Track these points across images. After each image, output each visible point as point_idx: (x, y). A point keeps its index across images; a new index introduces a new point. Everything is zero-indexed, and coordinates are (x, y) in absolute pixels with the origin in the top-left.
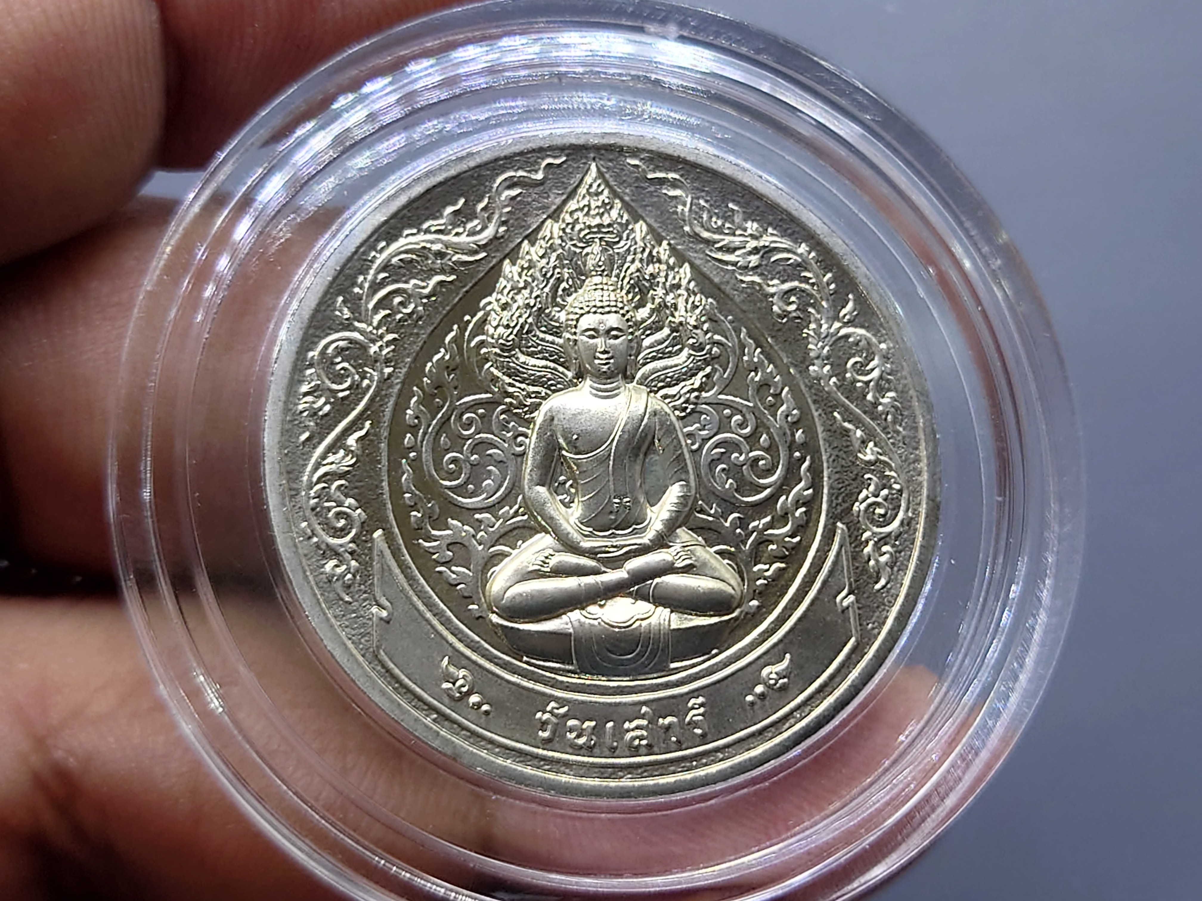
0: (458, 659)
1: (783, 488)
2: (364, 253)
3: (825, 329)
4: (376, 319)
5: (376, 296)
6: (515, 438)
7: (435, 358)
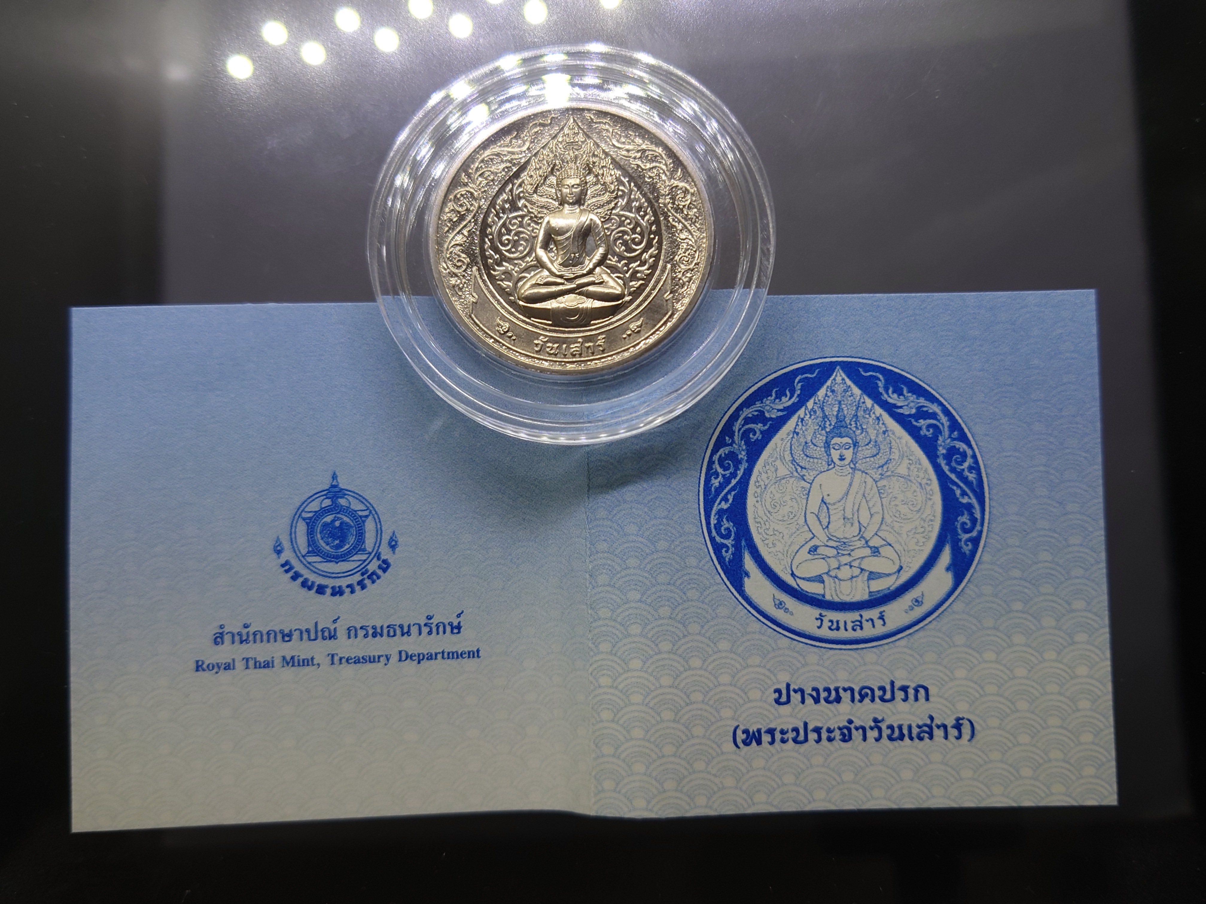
1: (645, 250)
2: (473, 156)
3: (667, 183)
4: (478, 182)
5: (479, 173)
6: (533, 230)
7: (501, 198)
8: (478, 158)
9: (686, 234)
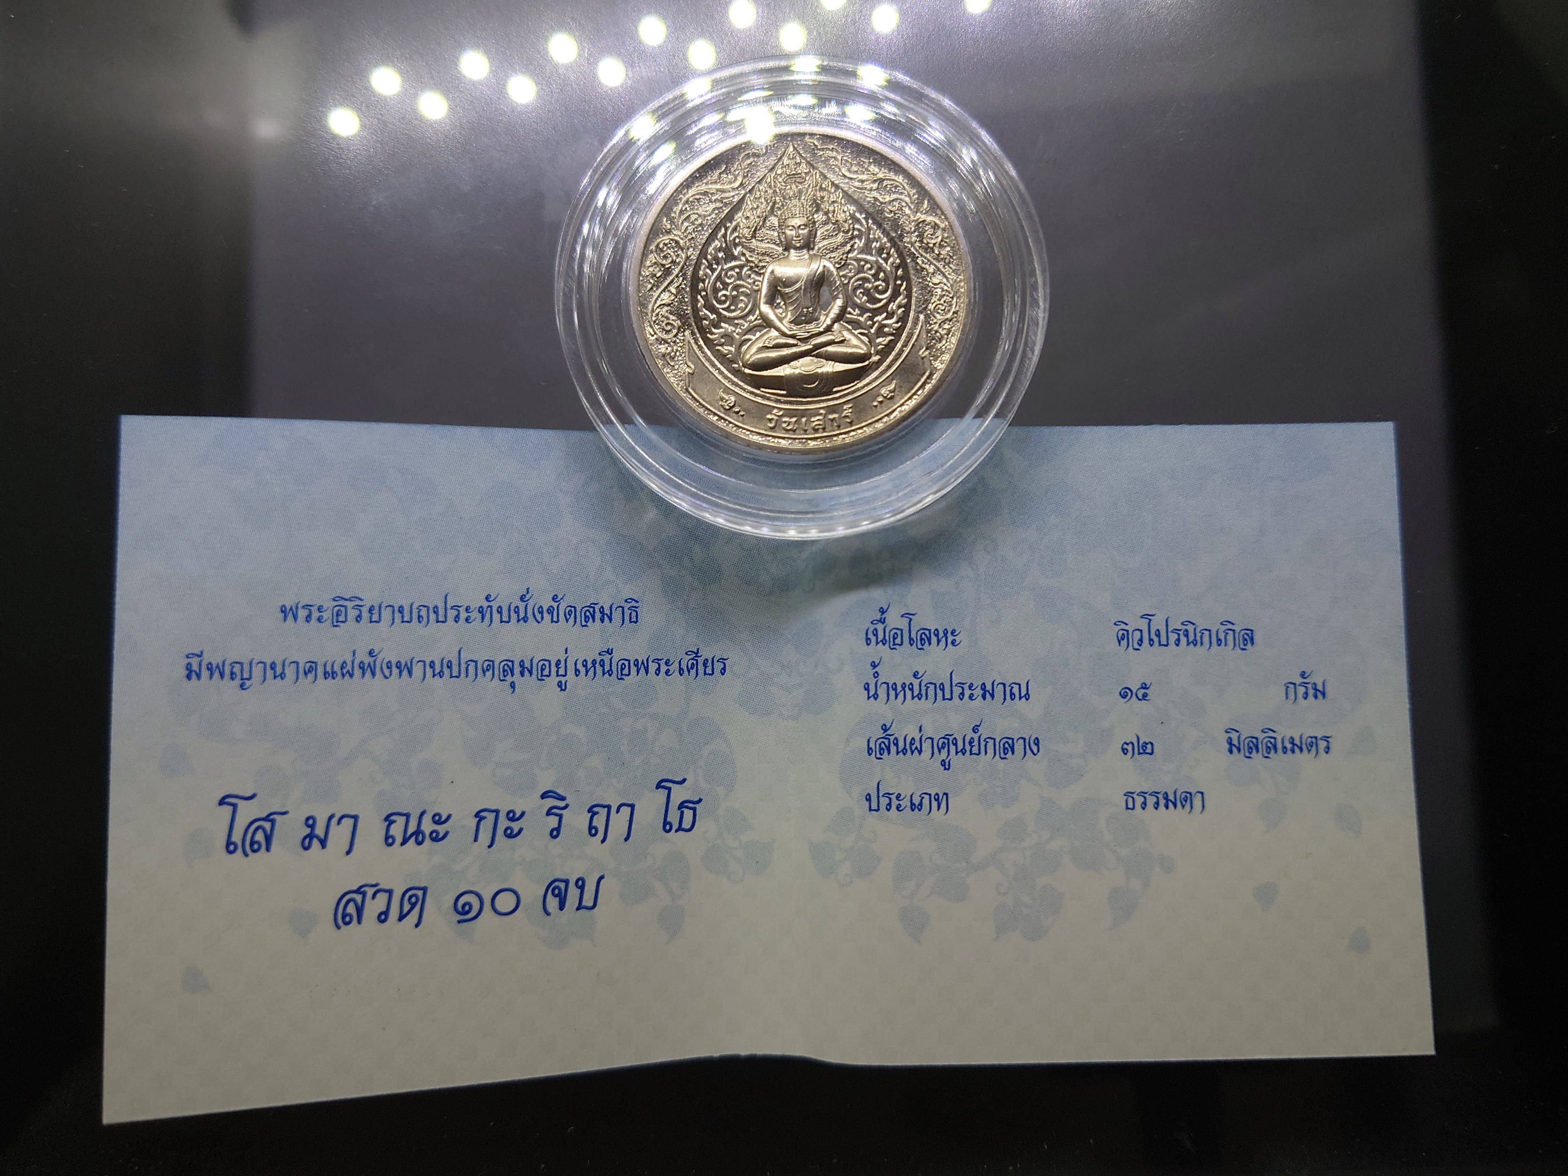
0: (727, 391)
1: (892, 299)
2: (676, 196)
3: (912, 218)
4: (683, 228)
5: (683, 217)
6: (754, 283)
7: (713, 245)
8: (681, 199)
9: (940, 277)
